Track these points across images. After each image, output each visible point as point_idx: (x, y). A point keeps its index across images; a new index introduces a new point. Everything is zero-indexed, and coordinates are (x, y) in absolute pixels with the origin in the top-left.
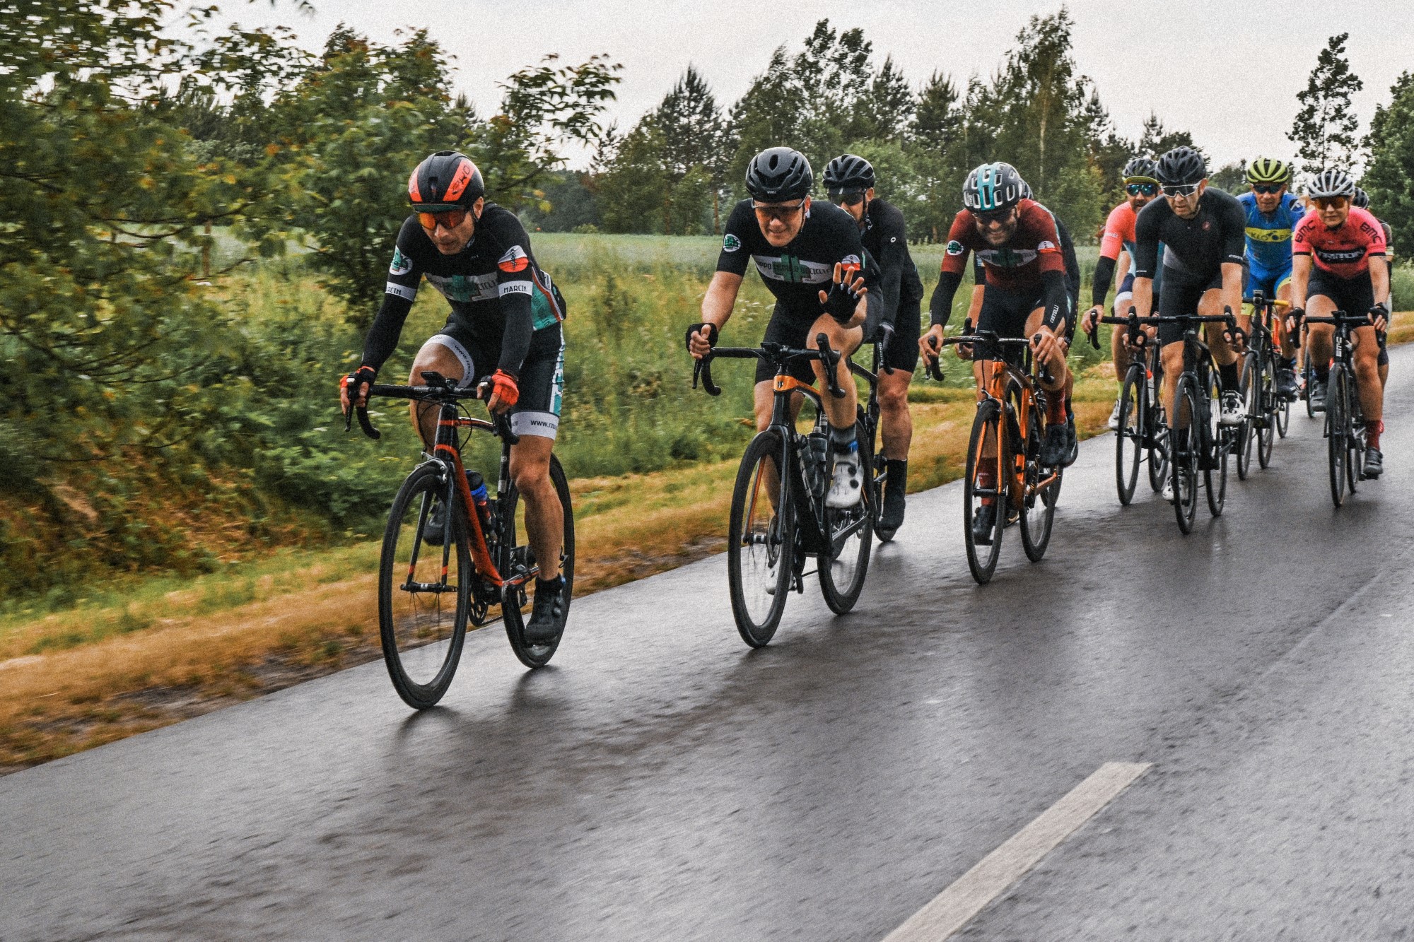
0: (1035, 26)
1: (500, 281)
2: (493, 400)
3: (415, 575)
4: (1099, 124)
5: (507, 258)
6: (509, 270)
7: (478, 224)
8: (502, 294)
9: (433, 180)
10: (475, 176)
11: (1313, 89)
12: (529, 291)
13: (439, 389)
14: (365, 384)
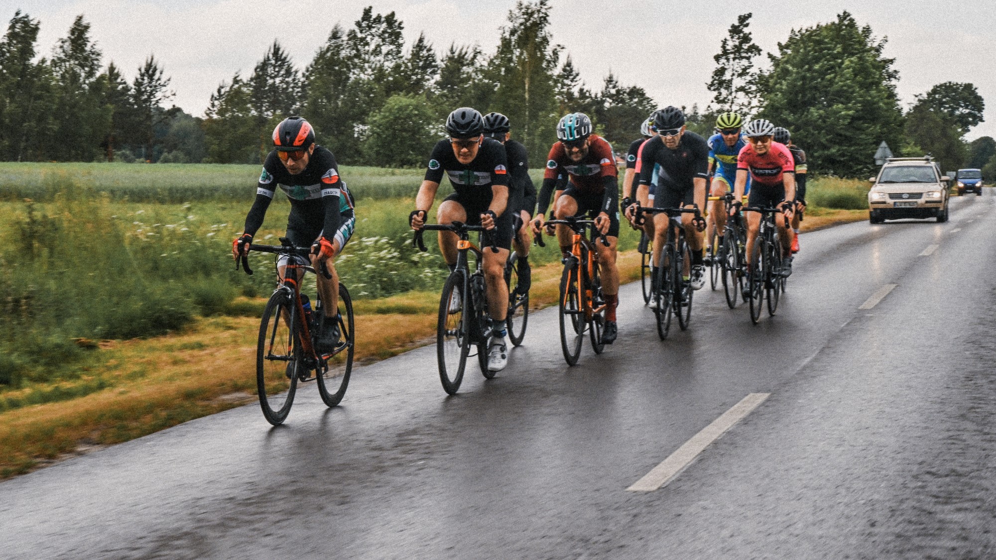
0: (521, 9)
1: (322, 188)
2: (321, 254)
3: (273, 351)
4: (572, 81)
5: (326, 176)
6: (327, 182)
7: (311, 158)
8: (323, 195)
9: (288, 133)
10: (311, 132)
11: (725, 53)
12: (338, 194)
13: (288, 247)
14: (248, 244)
